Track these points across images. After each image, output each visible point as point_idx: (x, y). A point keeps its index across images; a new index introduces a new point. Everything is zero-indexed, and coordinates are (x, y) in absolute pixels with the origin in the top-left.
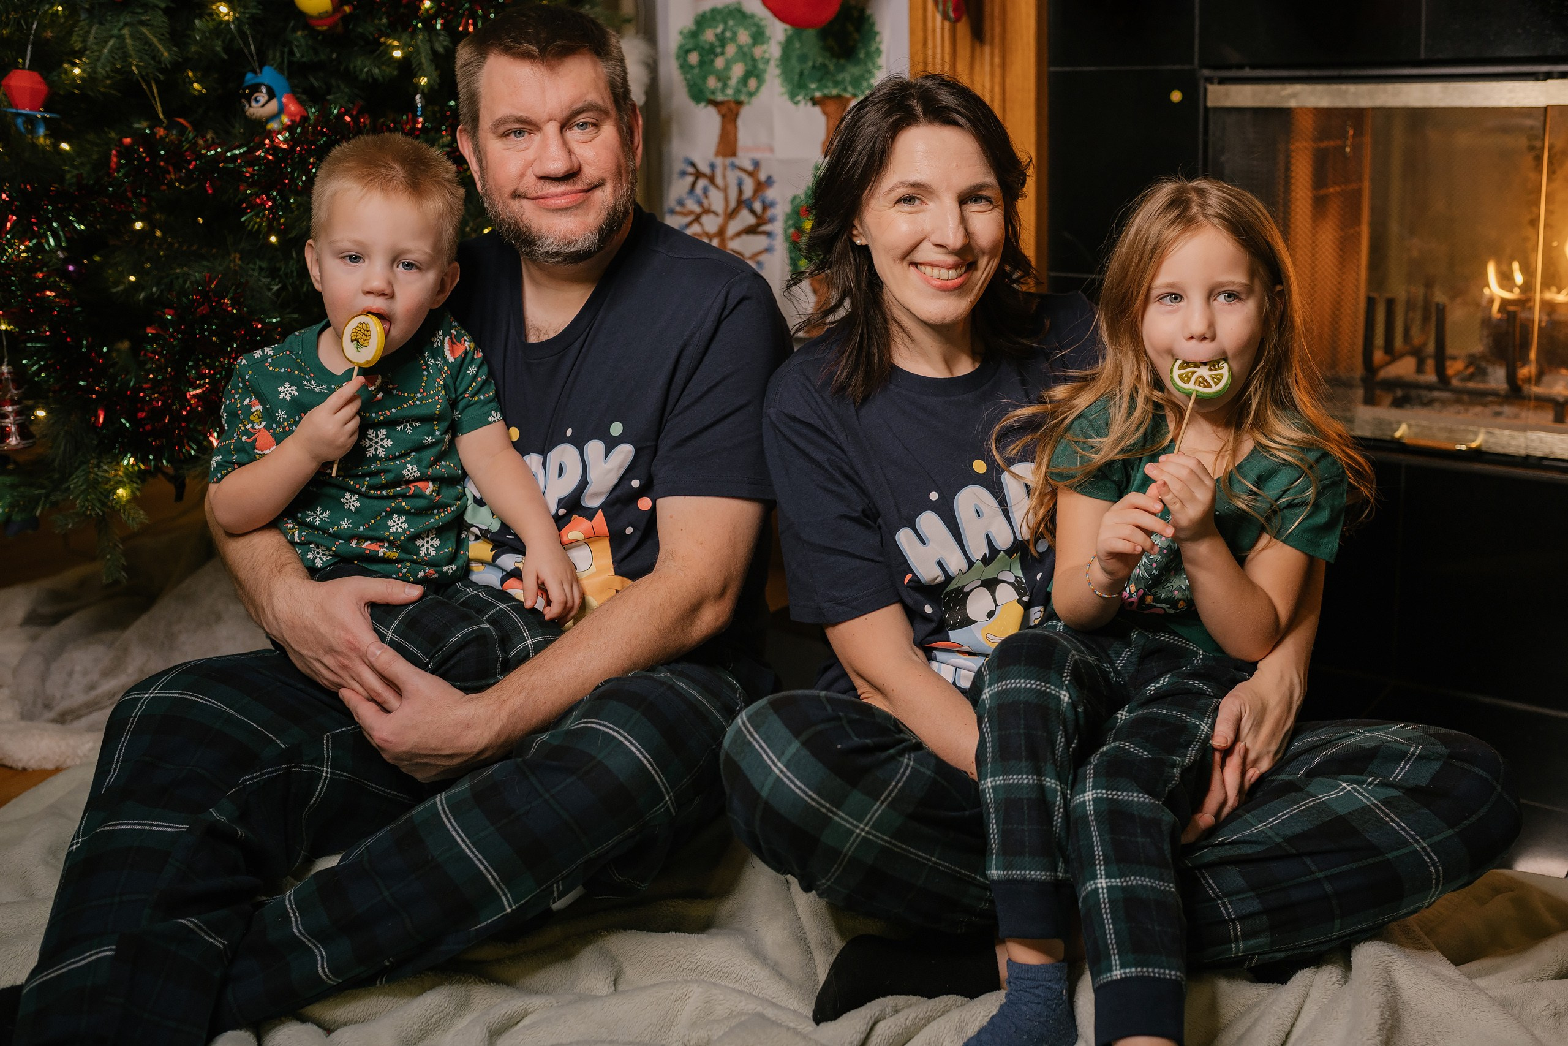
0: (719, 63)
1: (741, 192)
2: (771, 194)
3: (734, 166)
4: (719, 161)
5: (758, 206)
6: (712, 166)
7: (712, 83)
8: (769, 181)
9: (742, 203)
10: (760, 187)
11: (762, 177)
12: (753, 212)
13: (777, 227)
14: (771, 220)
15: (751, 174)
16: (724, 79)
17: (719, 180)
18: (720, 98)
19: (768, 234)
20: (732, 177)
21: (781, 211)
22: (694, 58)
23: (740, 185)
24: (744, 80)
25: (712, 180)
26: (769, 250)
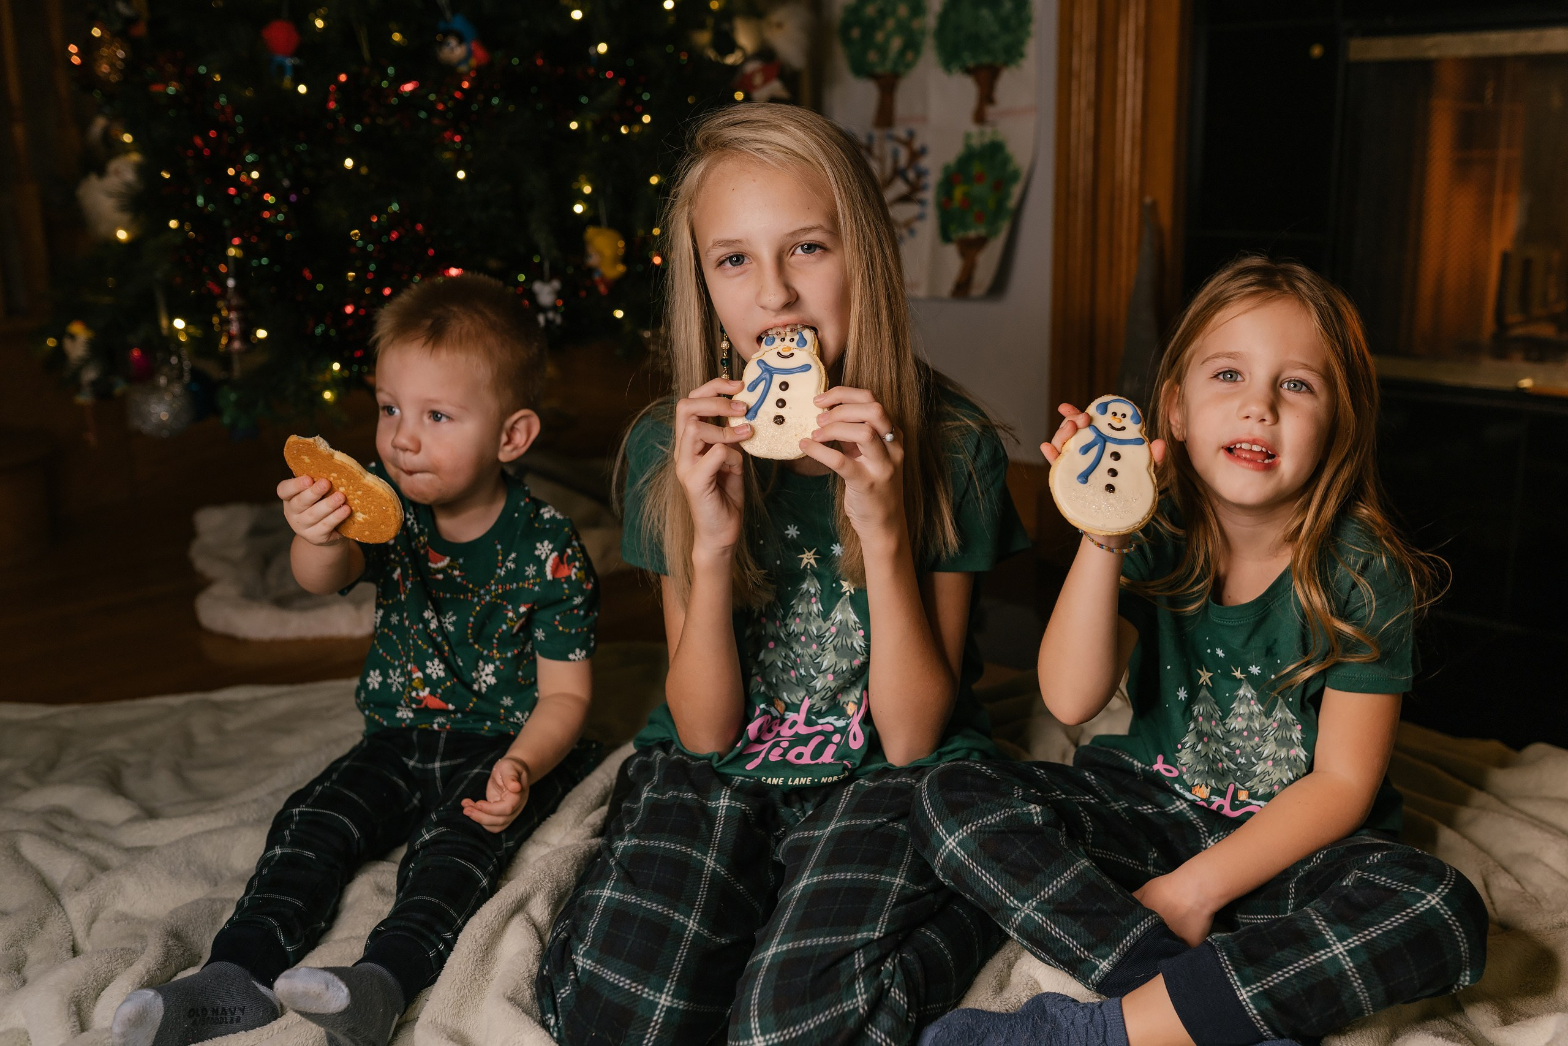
0: (879, 37)
1: (896, 160)
2: (925, 163)
3: (892, 138)
4: (877, 133)
5: (911, 175)
6: (870, 138)
7: (872, 56)
8: (923, 152)
9: (898, 173)
10: (916, 155)
11: (917, 145)
12: (906, 180)
13: (929, 195)
14: (924, 188)
15: (908, 143)
16: (883, 51)
17: (876, 151)
18: (879, 70)
19: (922, 202)
20: (889, 146)
21: (933, 179)
22: (856, 33)
23: (895, 155)
24: (902, 52)
26: (921, 217)
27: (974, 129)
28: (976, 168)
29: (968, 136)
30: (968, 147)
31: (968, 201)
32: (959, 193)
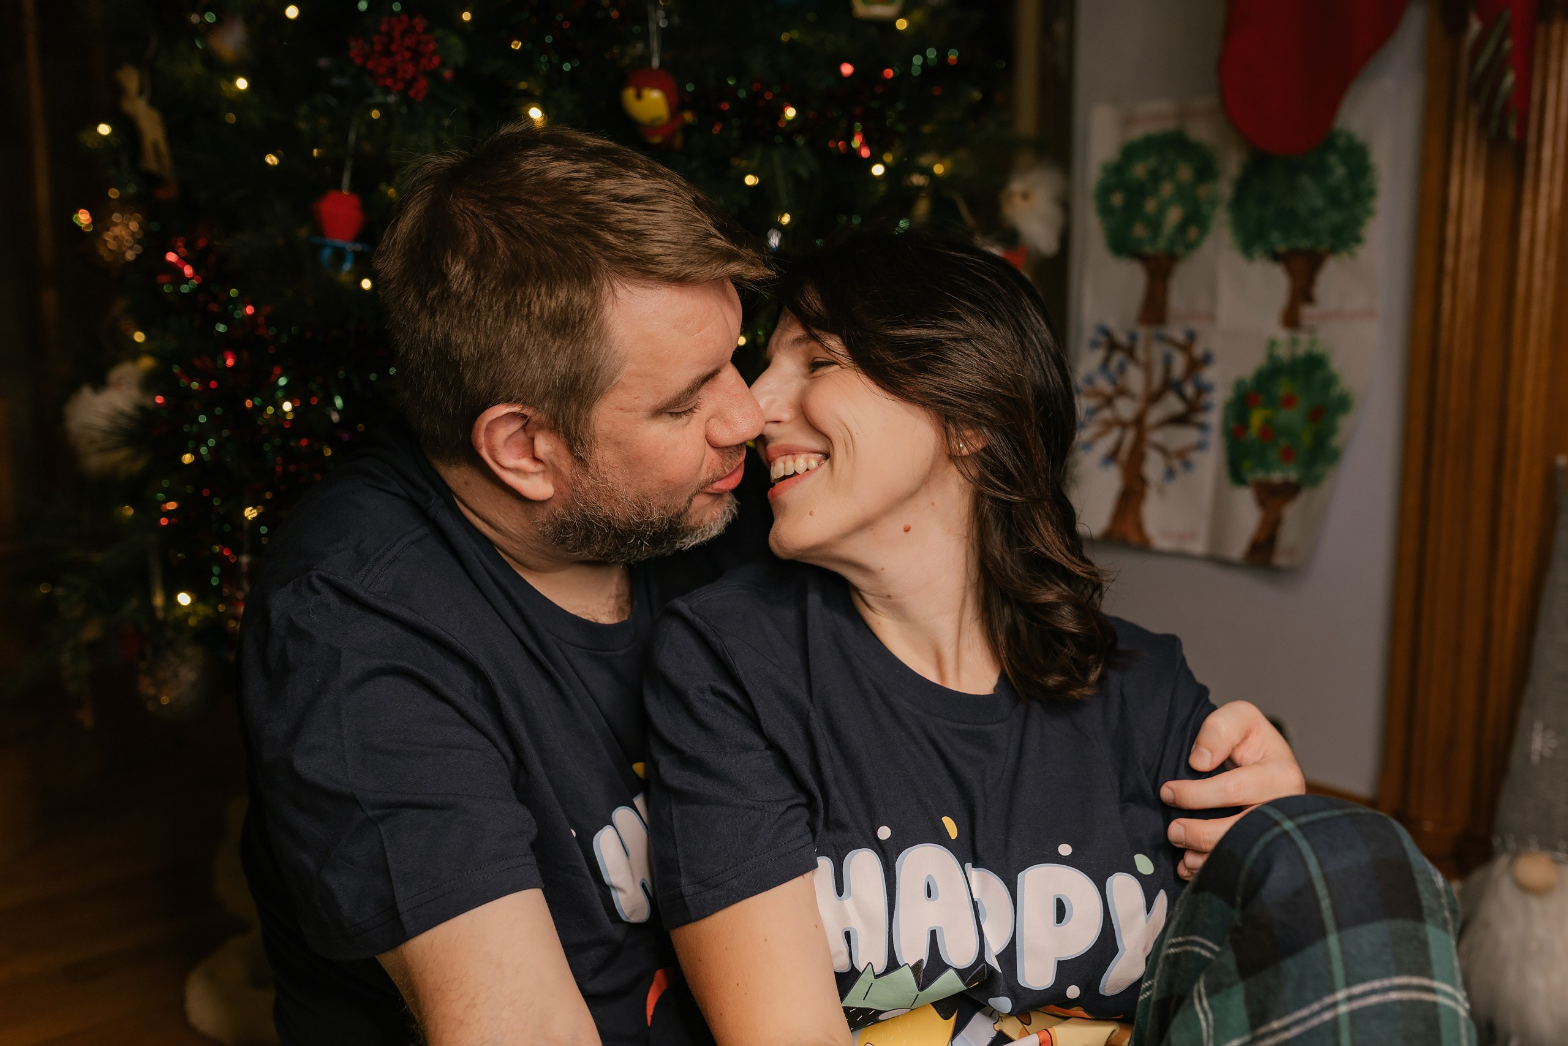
0: (1150, 206)
1: (1168, 369)
2: (1209, 375)
3: (1163, 339)
4: (1142, 332)
5: (1189, 390)
6: (1133, 337)
7: (1140, 231)
8: (1207, 359)
9: (1170, 385)
10: (1196, 365)
11: (1198, 351)
12: (1182, 396)
13: (1214, 418)
14: (1206, 408)
15: (1186, 348)
16: (1155, 224)
17: (1140, 354)
18: (1148, 249)
19: (1203, 427)
20: (1158, 352)
21: (1220, 397)
22: (1117, 199)
23: (1168, 362)
24: (1182, 228)
25: (1130, 353)
26: (1201, 446)
27: (1282, 335)
28: (1284, 388)
29: (1273, 344)
30: (1272, 357)
31: (1269, 432)
32: (1257, 418)
